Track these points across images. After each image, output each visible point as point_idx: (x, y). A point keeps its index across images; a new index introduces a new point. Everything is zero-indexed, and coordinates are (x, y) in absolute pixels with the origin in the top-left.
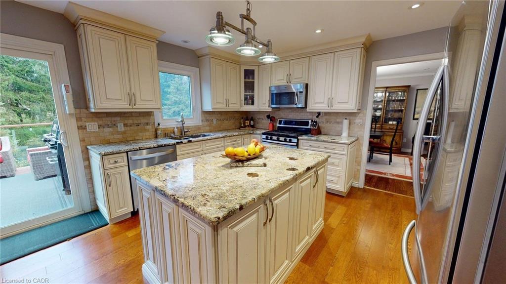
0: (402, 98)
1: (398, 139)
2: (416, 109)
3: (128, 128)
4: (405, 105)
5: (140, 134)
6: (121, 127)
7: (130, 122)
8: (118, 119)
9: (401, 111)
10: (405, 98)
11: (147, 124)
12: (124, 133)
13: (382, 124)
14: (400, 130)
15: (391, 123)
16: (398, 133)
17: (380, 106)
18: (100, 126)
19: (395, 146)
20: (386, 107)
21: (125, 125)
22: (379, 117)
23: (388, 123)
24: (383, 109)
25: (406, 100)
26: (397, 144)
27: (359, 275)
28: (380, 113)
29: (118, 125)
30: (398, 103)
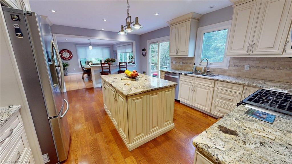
3: (184, 64)
5: (187, 68)
6: (181, 64)
7: (184, 62)
8: (181, 60)
11: (191, 63)
12: (182, 66)
18: (176, 62)
21: (183, 63)
27: (92, 145)
29: (181, 62)
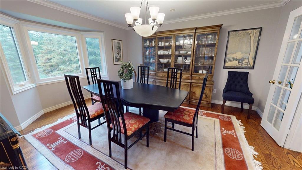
0: (212, 42)
1: (208, 92)
2: (228, 56)
4: (216, 50)
9: (212, 58)
10: (215, 42)
13: (192, 74)
14: (210, 81)
15: (200, 72)
16: (208, 84)
17: (190, 53)
19: (205, 100)
20: (196, 53)
22: (189, 65)
23: (198, 72)
24: (192, 56)
25: (216, 45)
26: (206, 97)
28: (190, 61)
30: (209, 48)
